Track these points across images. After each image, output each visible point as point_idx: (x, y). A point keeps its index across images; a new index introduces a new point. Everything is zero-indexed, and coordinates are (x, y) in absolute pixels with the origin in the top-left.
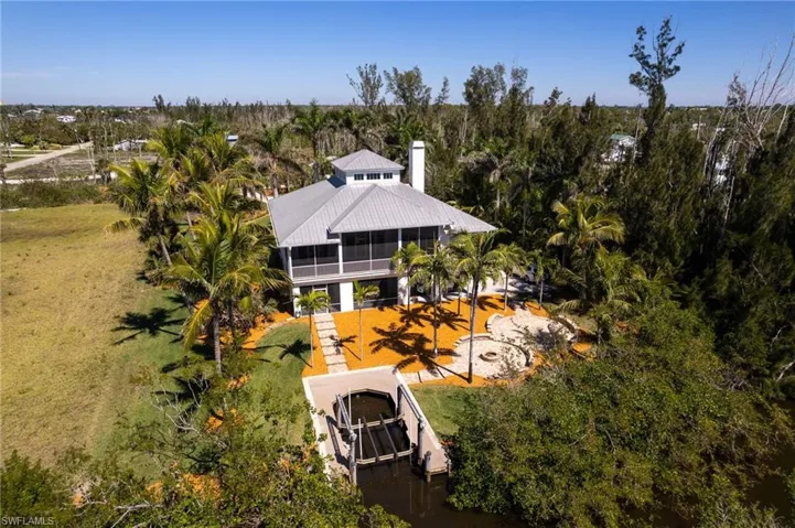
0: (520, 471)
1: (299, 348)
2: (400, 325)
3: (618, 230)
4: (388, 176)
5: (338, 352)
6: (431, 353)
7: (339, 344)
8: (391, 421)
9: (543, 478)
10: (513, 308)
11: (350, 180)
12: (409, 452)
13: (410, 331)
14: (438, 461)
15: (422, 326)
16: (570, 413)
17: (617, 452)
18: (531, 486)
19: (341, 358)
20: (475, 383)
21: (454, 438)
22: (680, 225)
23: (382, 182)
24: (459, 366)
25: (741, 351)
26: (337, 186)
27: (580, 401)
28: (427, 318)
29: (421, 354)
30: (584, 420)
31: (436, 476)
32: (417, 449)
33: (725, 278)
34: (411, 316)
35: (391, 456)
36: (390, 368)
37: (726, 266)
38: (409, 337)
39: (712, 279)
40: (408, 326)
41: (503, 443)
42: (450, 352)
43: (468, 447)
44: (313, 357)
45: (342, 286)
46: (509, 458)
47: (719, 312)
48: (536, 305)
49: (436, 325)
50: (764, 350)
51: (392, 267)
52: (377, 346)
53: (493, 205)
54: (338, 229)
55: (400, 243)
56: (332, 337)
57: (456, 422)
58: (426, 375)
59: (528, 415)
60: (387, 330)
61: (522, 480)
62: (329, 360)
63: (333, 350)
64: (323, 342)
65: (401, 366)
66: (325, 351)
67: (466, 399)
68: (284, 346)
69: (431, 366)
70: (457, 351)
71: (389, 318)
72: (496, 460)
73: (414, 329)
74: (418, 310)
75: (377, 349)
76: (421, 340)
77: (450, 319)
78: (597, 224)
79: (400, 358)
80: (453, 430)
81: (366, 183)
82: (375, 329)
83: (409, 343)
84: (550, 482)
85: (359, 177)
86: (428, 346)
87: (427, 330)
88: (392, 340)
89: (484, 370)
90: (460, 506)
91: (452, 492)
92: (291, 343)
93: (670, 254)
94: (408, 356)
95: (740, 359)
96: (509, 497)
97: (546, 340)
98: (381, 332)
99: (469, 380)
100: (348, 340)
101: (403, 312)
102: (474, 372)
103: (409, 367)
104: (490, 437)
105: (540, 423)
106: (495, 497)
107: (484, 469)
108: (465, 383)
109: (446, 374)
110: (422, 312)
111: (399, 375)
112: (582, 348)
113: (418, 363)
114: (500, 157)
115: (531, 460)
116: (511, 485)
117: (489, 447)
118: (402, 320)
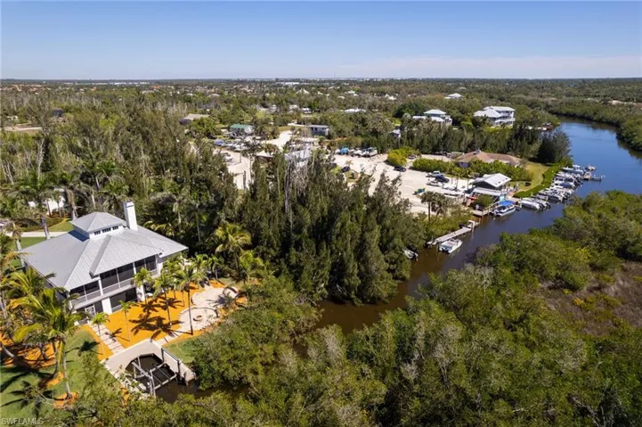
0: (225, 366)
1: (89, 346)
2: (145, 314)
3: (247, 238)
4: (116, 228)
5: (115, 341)
6: (168, 325)
7: (113, 336)
8: (161, 366)
9: (234, 365)
10: (203, 286)
11: (92, 236)
12: (175, 376)
13: (151, 316)
14: (189, 375)
15: (156, 311)
16: (240, 336)
17: (260, 346)
18: (231, 370)
19: (117, 344)
20: (195, 335)
21: (193, 363)
22: (274, 233)
23: (112, 232)
24: (185, 328)
25: (304, 286)
26: (83, 241)
27: (243, 329)
28: (159, 306)
29: (163, 327)
30: (246, 337)
31: (190, 382)
32: (178, 375)
33: (293, 255)
34: (149, 307)
35: (167, 381)
36: (148, 340)
37: (293, 251)
38: (151, 320)
39: (289, 258)
40: (149, 313)
41: (215, 357)
42: (177, 322)
43: (202, 364)
44: (100, 348)
45: (103, 302)
46: (220, 363)
47: (294, 271)
48: (214, 281)
49: (165, 308)
50: (311, 283)
51: (132, 283)
52: (136, 330)
53: (177, 222)
54: (97, 272)
55: (135, 269)
56: (107, 334)
57: (192, 356)
58: (168, 338)
59: (224, 343)
60: (138, 319)
61: (227, 369)
62: (110, 347)
63: (111, 340)
64: (102, 338)
65: (154, 337)
66: (106, 343)
67: (193, 343)
68: (78, 348)
69: (170, 333)
70: (180, 320)
71: (136, 312)
72: (215, 365)
73: (153, 314)
74: (151, 302)
75: (137, 332)
76: (160, 319)
77: (171, 303)
78: (237, 237)
79: (151, 333)
80: (191, 359)
81: (103, 235)
82: (130, 321)
83: (154, 323)
84: (237, 366)
85: (97, 232)
86: (165, 322)
87: (161, 313)
88: (143, 324)
89: (197, 327)
90: (204, 389)
91: (199, 385)
92: (81, 345)
93: (272, 246)
94: (156, 331)
95: (303, 290)
96: (223, 378)
97: (224, 301)
98: (134, 321)
99: (192, 334)
100: (117, 332)
101: (143, 306)
102: (194, 329)
103: (158, 336)
104: (211, 357)
105: (229, 344)
106: (218, 379)
107: (211, 370)
108: (190, 336)
109: (179, 334)
110: (154, 303)
111: (154, 342)
112: (241, 301)
113: (163, 333)
114: (177, 195)
115: (229, 360)
116: (223, 372)
117: (211, 361)
118: (144, 311)
